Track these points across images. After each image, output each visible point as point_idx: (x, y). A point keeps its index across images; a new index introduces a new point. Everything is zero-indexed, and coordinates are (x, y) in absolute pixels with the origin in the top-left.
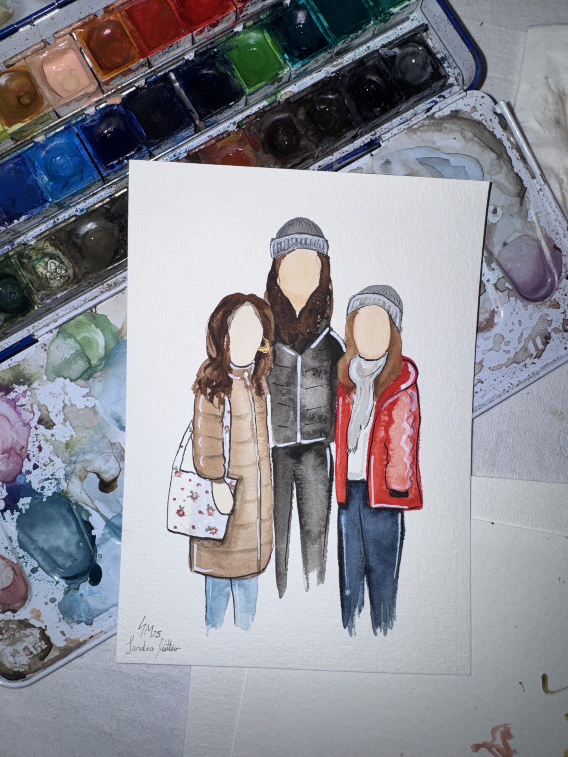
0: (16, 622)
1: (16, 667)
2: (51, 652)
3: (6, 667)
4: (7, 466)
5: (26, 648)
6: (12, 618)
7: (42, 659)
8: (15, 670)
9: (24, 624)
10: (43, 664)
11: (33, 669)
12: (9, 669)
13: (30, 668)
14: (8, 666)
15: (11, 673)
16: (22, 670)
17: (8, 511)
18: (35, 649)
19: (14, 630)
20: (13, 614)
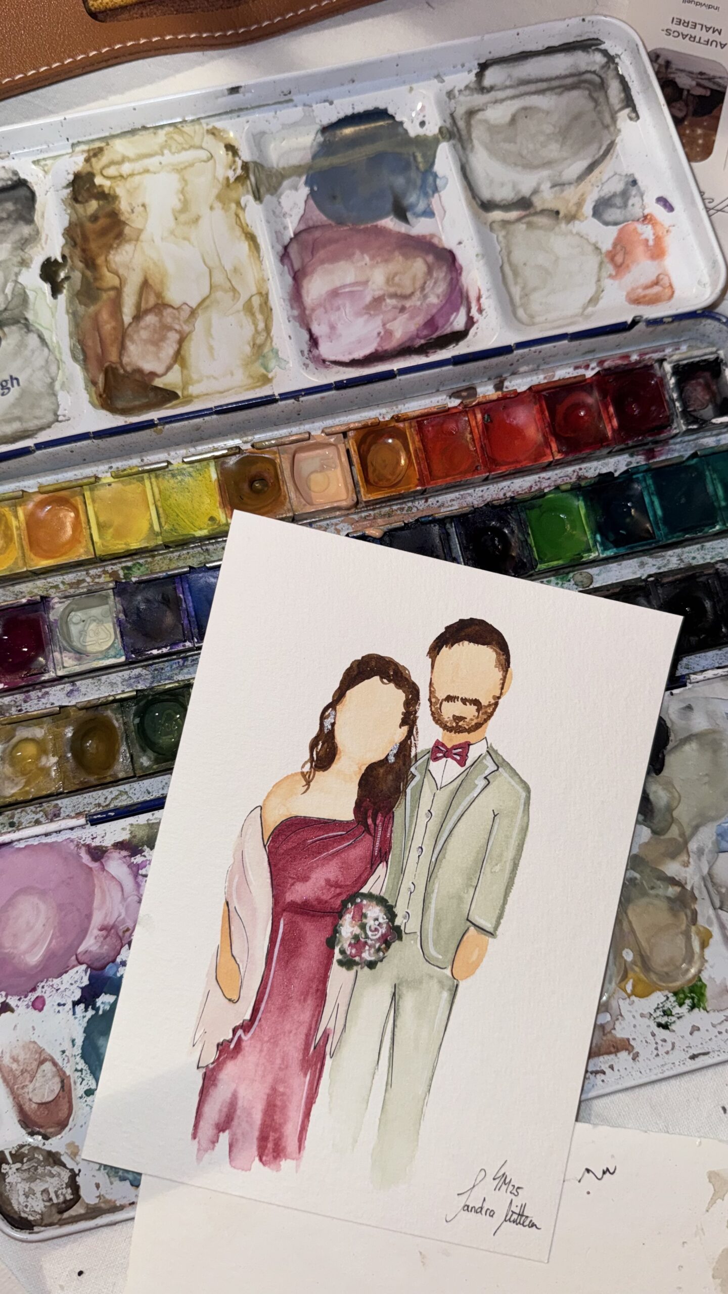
0: (45, 1153)
1: (25, 1212)
2: (75, 1207)
3: (13, 1207)
4: (101, 947)
5: (45, 1191)
6: (40, 1146)
7: (61, 1212)
8: (23, 1215)
9: (54, 1159)
10: (60, 1220)
11: (45, 1222)
12: (16, 1212)
13: (42, 1219)
14: (16, 1207)
15: (16, 1217)
16: (31, 1218)
17: (82, 1006)
18: (57, 1196)
19: (39, 1162)
20: (43, 1141)
